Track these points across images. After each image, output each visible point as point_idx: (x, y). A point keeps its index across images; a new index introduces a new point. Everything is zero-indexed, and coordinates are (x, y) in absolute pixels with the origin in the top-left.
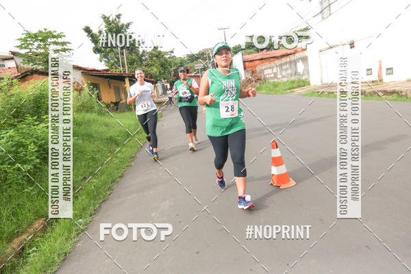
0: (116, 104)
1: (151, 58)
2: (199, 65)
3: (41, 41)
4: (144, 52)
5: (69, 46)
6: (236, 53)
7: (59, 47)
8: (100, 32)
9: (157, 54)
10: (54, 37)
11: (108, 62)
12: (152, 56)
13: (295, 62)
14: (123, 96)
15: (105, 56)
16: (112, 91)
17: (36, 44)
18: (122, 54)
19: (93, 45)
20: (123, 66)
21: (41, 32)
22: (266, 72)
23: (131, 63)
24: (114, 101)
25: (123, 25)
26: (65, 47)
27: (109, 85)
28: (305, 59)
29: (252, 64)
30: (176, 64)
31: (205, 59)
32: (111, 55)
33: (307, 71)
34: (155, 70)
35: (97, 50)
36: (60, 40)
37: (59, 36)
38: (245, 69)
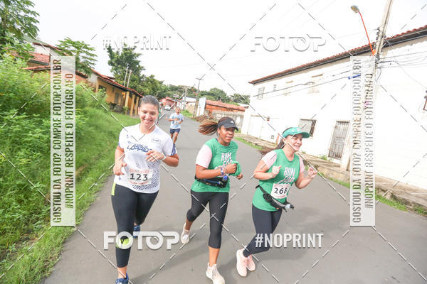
0: (114, 105)
1: (147, 82)
2: (176, 95)
3: (76, 47)
4: (143, 76)
5: (95, 58)
6: (202, 95)
7: (89, 57)
8: (118, 52)
9: (151, 80)
10: (87, 48)
11: (116, 74)
12: (148, 80)
13: (236, 116)
14: (120, 101)
15: (116, 69)
16: (114, 95)
17: (73, 48)
18: (129, 72)
19: (109, 59)
20: (127, 81)
21: (79, 42)
22: (218, 115)
23: (133, 80)
24: (113, 102)
25: (135, 54)
26: (92, 57)
27: (113, 91)
28: (242, 117)
29: (210, 107)
30: (161, 89)
31: (181, 92)
32: (120, 70)
33: (241, 124)
34: (147, 90)
35: (110, 63)
36: (90, 52)
37: (91, 49)
38: (205, 108)
